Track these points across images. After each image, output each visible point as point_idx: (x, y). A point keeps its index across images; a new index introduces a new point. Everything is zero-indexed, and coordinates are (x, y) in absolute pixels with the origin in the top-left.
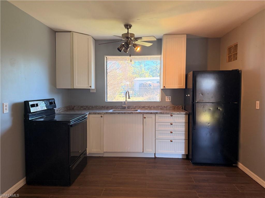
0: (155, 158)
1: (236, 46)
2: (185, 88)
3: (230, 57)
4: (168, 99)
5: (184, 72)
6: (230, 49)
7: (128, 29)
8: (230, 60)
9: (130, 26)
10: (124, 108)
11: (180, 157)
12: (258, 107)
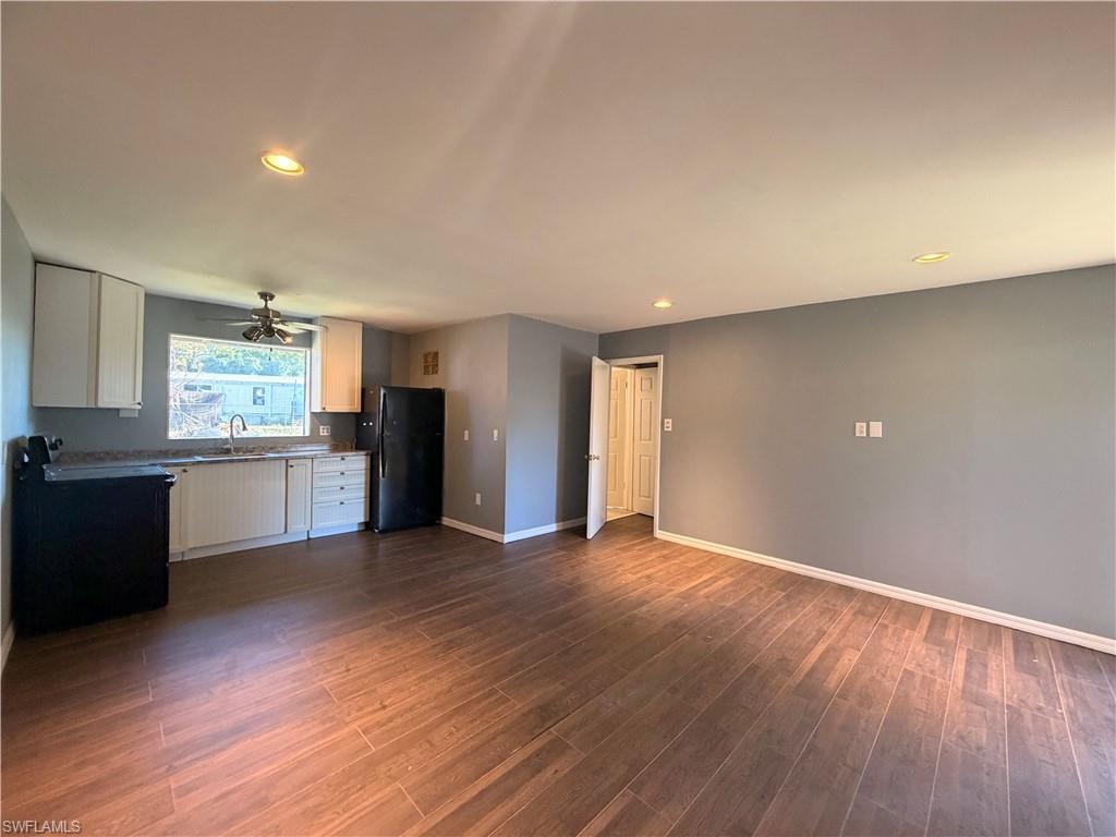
0: (309, 539)
1: (436, 354)
2: (359, 411)
3: (426, 367)
4: (324, 431)
5: (358, 385)
6: (426, 356)
7: (266, 301)
8: (426, 372)
9: (272, 297)
10: (228, 451)
11: (355, 529)
12: (466, 438)
